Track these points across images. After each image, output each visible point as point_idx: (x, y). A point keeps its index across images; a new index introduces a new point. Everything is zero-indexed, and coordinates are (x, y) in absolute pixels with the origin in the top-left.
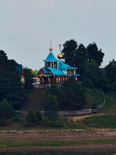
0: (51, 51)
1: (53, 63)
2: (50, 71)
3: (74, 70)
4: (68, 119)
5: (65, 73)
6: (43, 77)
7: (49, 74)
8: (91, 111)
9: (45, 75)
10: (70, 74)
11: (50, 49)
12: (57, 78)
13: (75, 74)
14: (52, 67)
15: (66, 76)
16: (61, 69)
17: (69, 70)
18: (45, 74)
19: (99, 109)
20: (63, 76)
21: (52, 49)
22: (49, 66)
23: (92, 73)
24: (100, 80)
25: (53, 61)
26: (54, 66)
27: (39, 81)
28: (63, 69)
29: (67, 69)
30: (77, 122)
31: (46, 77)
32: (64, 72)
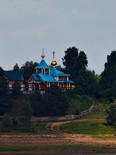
0: (43, 58)
1: (45, 70)
2: (40, 78)
3: (67, 77)
4: (47, 124)
5: (57, 79)
6: (33, 83)
7: (39, 80)
8: (74, 117)
9: (35, 82)
10: (62, 81)
11: (42, 56)
12: (47, 85)
13: (68, 80)
14: (43, 73)
15: (58, 82)
16: (53, 76)
17: (61, 77)
18: (35, 80)
19: (84, 115)
20: (54, 82)
21: (44, 56)
22: (40, 73)
23: (83, 80)
24: (92, 87)
25: (44, 68)
26: (45, 72)
27: (31, 88)
28: (54, 76)
29: (58, 75)
30: (54, 128)
31: (36, 83)
32: (55, 78)
